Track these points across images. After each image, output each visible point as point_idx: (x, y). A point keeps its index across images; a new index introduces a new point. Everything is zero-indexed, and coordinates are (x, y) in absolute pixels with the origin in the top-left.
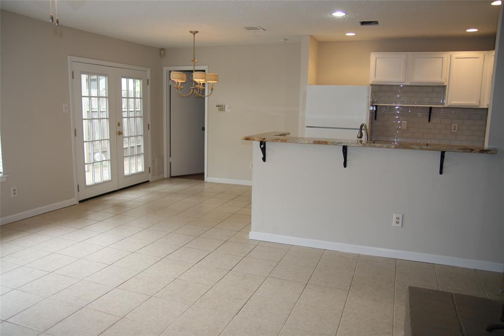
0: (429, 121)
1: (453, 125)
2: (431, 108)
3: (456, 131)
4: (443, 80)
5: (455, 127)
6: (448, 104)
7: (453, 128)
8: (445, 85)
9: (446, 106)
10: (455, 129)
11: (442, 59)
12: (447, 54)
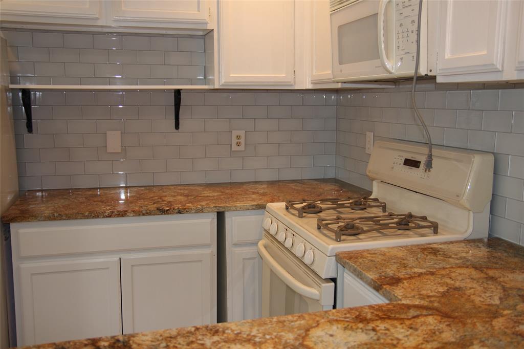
0: (177, 126)
1: (235, 133)
2: (178, 93)
3: (242, 148)
4: (203, 16)
5: (238, 137)
6: (223, 81)
7: (234, 141)
8: (209, 27)
9: (217, 87)
10: (238, 144)
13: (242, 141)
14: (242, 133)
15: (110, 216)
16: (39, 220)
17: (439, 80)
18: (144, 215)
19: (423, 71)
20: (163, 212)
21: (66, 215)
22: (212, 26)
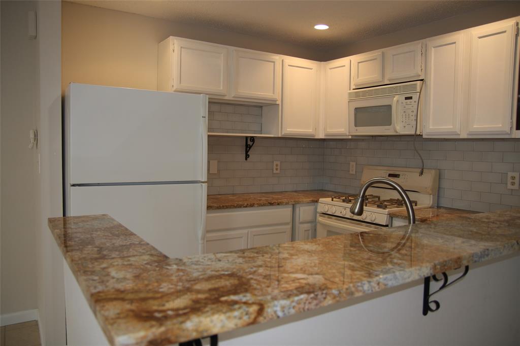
0: (246, 158)
1: (275, 163)
3: (278, 171)
4: (275, 96)
6: (283, 133)
7: (275, 167)
8: (277, 103)
9: (280, 136)
11: (273, 64)
12: (278, 58)
13: (279, 167)
14: (279, 163)
15: (246, 207)
16: (213, 209)
17: (424, 137)
18: (262, 206)
19: (418, 133)
20: (271, 204)
21: (226, 206)
22: (279, 102)
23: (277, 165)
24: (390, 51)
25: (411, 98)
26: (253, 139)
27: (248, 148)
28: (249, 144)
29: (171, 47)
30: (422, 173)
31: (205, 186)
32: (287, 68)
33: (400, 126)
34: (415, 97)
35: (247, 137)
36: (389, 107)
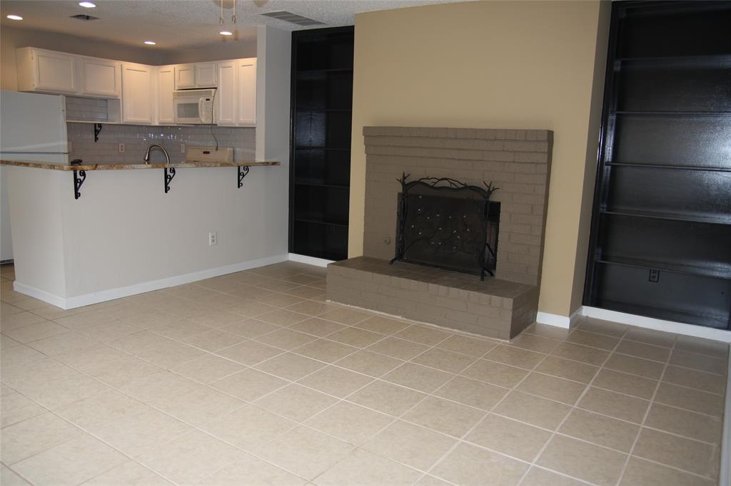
0: (96, 141)
4: (116, 93)
6: (124, 121)
7: (120, 148)
9: (122, 123)
10: (122, 150)
11: (112, 68)
12: (118, 63)
13: (124, 148)
14: (123, 144)
19: (214, 123)
22: (120, 97)
23: (122, 146)
24: (199, 65)
25: (209, 100)
26: (100, 125)
27: (97, 132)
28: (98, 129)
29: (30, 55)
30: (217, 149)
31: (67, 156)
32: (125, 72)
33: (204, 119)
34: (211, 100)
35: (95, 124)
36: (197, 104)
